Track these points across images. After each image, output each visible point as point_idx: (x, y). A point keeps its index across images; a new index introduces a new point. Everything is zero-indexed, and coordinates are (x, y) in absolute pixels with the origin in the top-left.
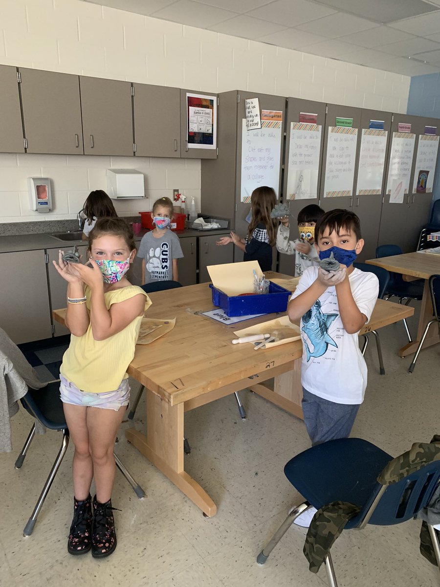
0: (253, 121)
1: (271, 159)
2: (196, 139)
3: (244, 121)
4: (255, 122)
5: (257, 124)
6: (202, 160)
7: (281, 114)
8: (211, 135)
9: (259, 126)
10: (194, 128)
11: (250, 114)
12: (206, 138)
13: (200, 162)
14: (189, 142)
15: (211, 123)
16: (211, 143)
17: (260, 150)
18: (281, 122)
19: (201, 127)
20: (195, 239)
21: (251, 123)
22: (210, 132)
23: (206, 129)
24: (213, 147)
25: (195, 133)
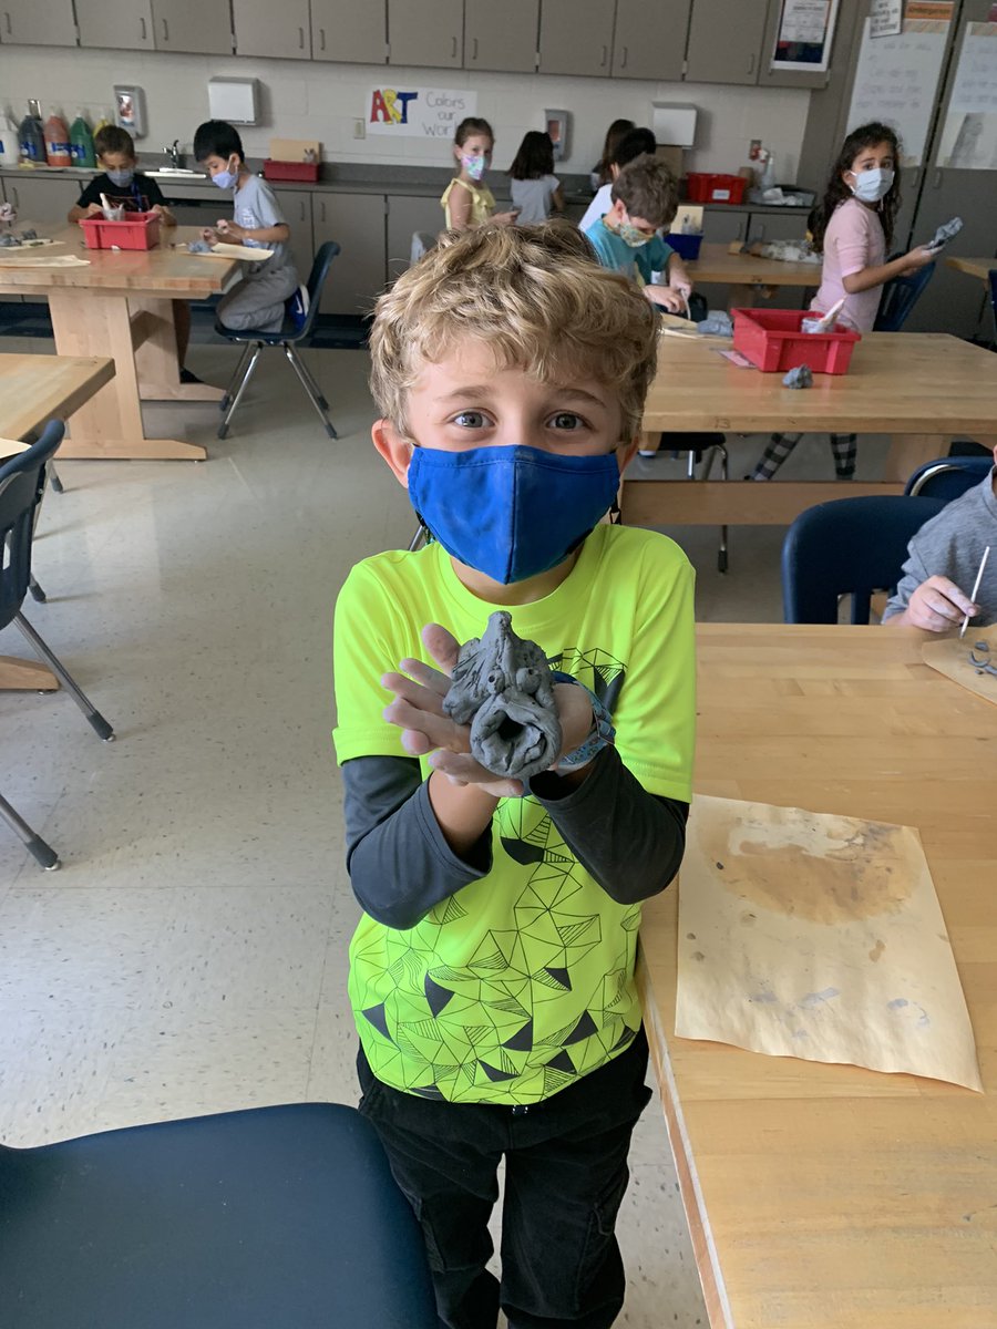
0: (886, 21)
1: (916, 90)
2: (791, 53)
3: (868, 22)
4: (891, 22)
5: (894, 26)
6: (814, 91)
7: (951, 8)
8: (820, 48)
9: (897, 31)
10: (789, 34)
11: (883, 9)
12: (810, 52)
13: (808, 94)
14: (777, 58)
15: (824, 25)
16: (818, 60)
17: (895, 73)
18: (946, 24)
19: (803, 32)
20: (746, 216)
21: (883, 24)
22: (820, 40)
23: (811, 36)
24: (821, 67)
25: (790, 44)
